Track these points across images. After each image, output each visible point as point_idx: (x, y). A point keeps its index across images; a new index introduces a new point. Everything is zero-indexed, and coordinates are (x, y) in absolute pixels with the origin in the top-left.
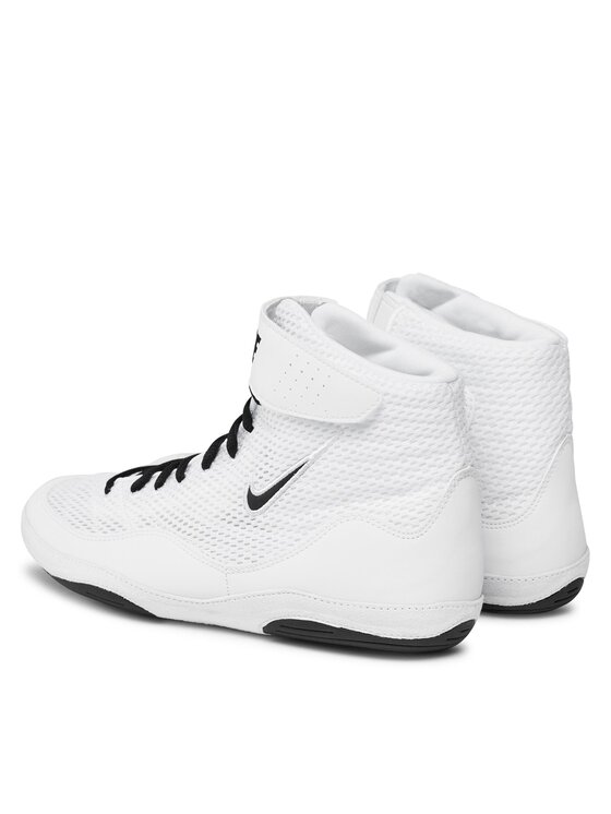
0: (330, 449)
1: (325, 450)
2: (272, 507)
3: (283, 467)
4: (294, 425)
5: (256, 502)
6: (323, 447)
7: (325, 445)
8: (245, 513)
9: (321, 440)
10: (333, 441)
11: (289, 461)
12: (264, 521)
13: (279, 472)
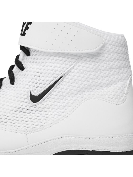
0: (76, 67)
1: (73, 68)
2: (46, 99)
3: (51, 79)
4: (52, 57)
5: (35, 99)
6: (72, 66)
7: (73, 66)
8: (30, 105)
9: (70, 63)
10: (77, 63)
11: (54, 76)
12: (43, 106)
13: (48, 82)
